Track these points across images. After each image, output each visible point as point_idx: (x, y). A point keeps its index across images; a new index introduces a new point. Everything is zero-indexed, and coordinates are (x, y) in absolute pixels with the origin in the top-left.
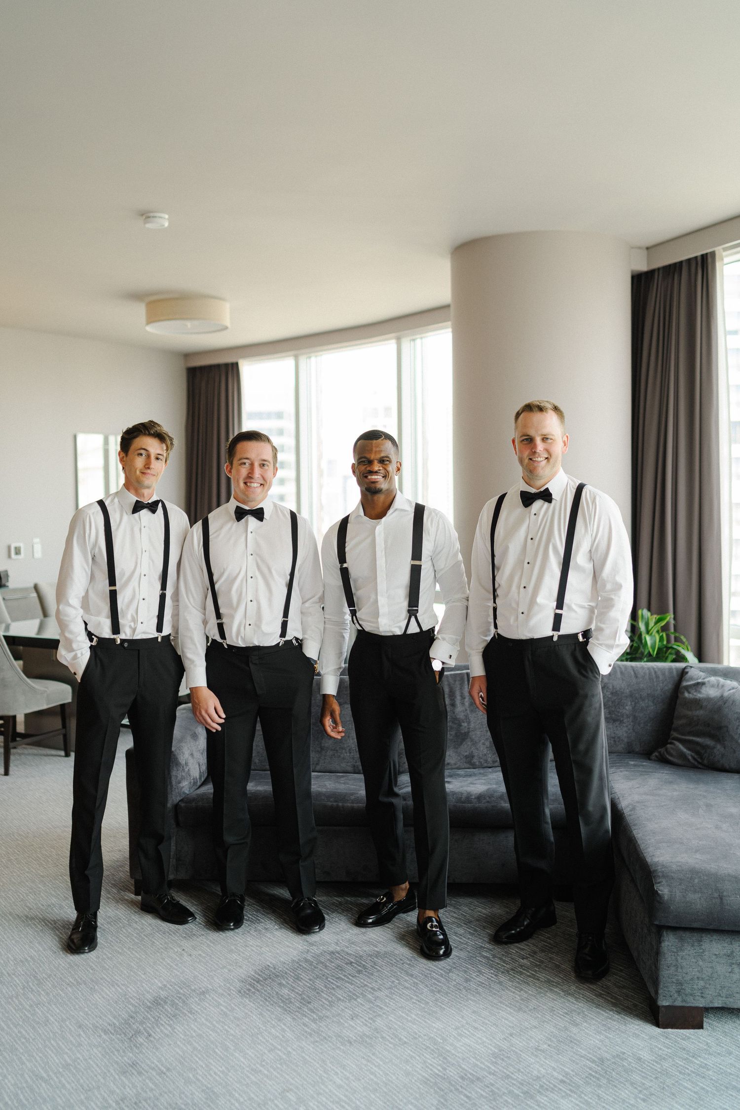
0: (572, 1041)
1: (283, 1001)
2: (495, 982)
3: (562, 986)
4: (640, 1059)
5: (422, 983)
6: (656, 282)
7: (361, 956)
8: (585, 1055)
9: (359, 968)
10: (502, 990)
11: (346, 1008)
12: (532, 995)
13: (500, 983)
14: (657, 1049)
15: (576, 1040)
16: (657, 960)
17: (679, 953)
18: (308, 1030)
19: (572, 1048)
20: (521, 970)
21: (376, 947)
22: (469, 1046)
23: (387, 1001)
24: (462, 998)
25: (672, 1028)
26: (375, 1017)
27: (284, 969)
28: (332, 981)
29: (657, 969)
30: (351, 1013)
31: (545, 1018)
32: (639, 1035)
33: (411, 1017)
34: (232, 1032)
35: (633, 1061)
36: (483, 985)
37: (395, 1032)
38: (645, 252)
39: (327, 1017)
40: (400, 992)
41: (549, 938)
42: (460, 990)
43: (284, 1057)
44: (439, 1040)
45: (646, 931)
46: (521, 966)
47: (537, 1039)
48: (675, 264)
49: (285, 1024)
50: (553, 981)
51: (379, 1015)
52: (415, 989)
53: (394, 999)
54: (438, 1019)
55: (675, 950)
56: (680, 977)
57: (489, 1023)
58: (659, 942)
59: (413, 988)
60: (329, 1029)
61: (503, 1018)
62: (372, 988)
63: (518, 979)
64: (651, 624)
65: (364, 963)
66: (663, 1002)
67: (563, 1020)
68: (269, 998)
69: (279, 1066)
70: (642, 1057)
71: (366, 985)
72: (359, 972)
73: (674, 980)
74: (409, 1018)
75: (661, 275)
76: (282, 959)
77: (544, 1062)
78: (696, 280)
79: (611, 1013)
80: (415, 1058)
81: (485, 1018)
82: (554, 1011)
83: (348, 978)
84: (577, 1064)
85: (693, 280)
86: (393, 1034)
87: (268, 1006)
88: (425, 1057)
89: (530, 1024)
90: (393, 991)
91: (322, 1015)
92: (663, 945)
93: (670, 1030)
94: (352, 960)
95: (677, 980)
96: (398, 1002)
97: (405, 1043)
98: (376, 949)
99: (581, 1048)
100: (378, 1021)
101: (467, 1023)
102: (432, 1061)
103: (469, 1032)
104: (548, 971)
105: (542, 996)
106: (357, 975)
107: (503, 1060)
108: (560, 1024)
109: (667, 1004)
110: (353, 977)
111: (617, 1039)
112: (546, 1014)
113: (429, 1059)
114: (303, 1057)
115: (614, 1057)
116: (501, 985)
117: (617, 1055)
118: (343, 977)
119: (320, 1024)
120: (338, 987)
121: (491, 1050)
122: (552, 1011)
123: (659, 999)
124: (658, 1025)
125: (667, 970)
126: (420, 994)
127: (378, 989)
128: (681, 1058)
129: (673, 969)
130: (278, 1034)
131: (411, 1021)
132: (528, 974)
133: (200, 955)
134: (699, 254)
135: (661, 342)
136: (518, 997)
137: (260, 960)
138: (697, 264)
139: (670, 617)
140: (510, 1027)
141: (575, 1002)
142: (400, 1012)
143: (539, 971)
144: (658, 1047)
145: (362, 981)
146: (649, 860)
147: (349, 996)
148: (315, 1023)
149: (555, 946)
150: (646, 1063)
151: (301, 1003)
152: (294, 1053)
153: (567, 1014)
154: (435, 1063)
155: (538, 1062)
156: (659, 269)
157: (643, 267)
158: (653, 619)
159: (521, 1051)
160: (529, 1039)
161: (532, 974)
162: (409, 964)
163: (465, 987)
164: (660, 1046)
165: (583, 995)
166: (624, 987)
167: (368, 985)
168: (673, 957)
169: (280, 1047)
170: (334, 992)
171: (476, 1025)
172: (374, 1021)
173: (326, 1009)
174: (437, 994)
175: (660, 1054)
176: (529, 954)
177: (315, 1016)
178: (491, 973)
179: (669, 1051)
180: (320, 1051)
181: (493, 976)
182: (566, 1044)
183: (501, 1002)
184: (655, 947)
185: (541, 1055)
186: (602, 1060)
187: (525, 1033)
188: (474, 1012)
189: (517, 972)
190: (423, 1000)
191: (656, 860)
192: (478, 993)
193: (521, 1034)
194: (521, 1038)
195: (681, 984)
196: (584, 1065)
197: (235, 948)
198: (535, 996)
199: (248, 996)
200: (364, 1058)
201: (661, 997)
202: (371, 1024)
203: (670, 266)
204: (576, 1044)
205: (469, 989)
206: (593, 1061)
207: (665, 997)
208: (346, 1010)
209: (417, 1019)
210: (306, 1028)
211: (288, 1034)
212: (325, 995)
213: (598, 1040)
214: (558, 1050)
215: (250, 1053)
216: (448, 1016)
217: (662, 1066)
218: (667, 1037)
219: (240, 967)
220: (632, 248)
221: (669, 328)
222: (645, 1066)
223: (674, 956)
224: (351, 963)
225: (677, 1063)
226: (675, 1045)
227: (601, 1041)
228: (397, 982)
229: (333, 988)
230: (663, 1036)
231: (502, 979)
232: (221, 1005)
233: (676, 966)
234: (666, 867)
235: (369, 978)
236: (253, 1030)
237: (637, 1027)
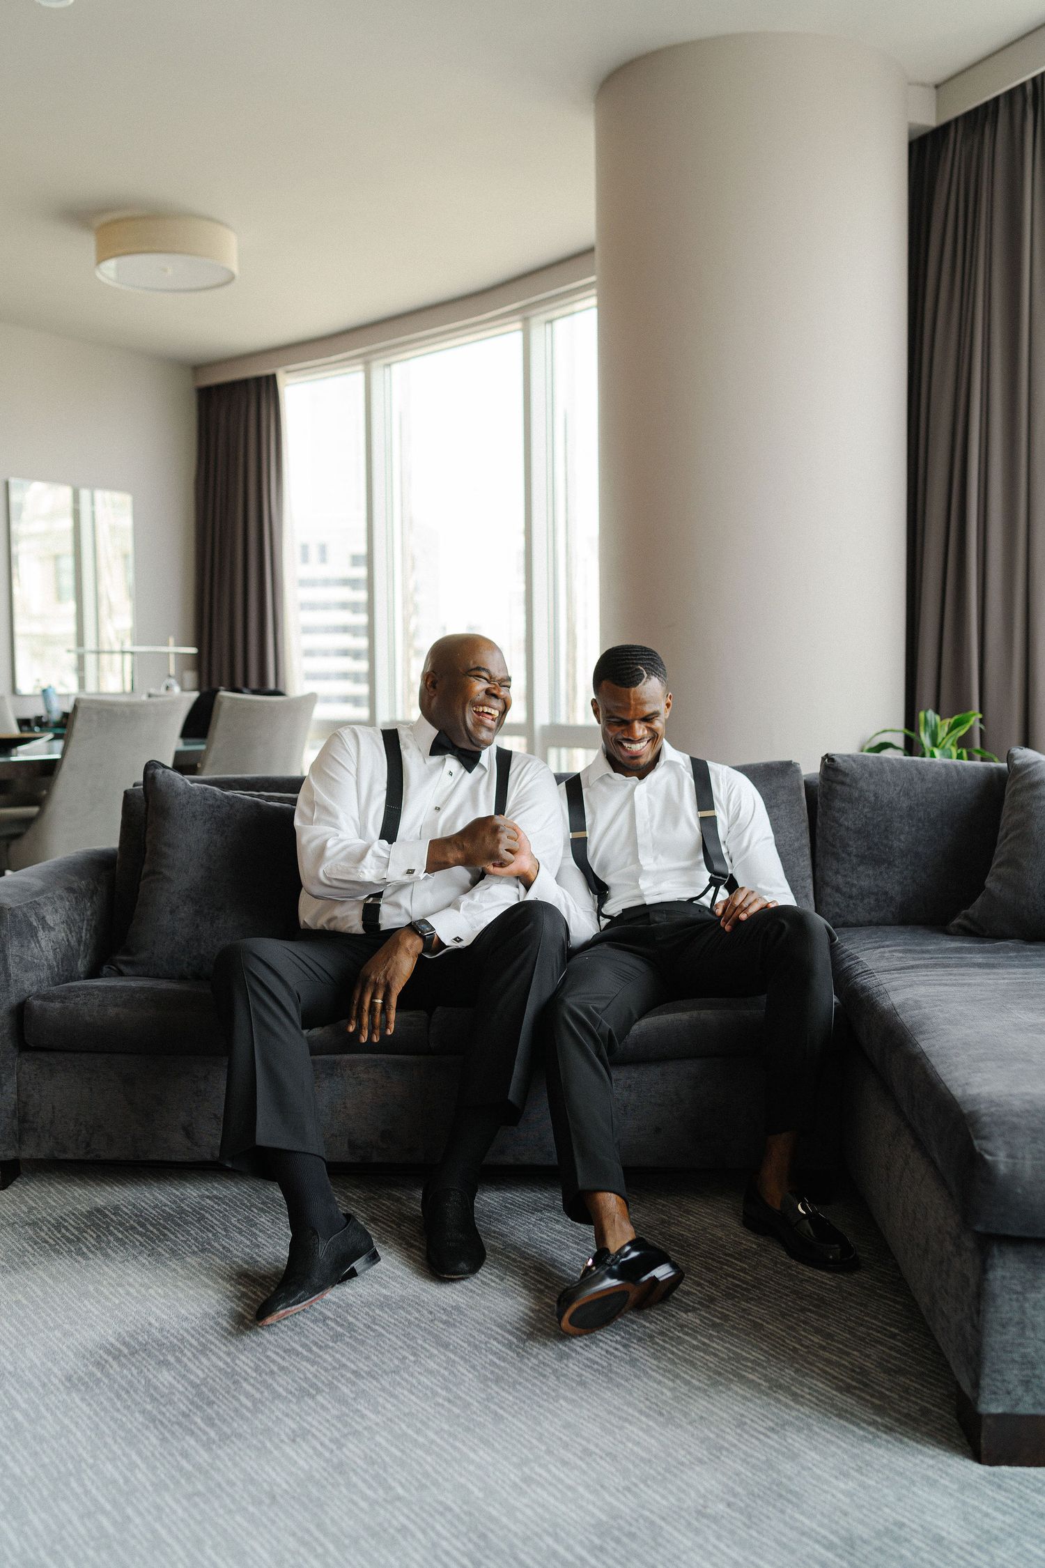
0: (780, 1496)
1: (153, 1399)
2: (622, 1359)
3: (765, 1368)
4: (939, 1540)
5: (466, 1361)
6: (951, 146)
7: (348, 1305)
8: (813, 1530)
9: (339, 1329)
10: (636, 1376)
11: (287, 1415)
12: (699, 1389)
13: (633, 1362)
14: (978, 1515)
15: (791, 1492)
16: (978, 1312)
17: (1028, 1295)
18: (189, 1467)
19: (782, 1512)
20: (681, 1335)
21: (385, 1288)
22: (543, 1506)
23: (381, 1400)
24: (545, 1393)
25: (1010, 1464)
26: (345, 1436)
27: (181, 1332)
28: (274, 1356)
29: (978, 1331)
30: (294, 1426)
31: (724, 1439)
32: (936, 1481)
33: (426, 1436)
34: (17, 1471)
35: (923, 1546)
36: (596, 1366)
37: (381, 1472)
38: (934, 91)
39: (239, 1436)
40: (414, 1381)
41: (743, 1270)
42: (544, 1376)
43: (111, 1530)
44: (476, 1491)
45: (951, 1248)
46: (682, 1326)
47: (702, 1491)
48: (986, 105)
49: (140, 1454)
50: (746, 1359)
51: (356, 1433)
52: (446, 1373)
53: (396, 1397)
54: (486, 1443)
55: (1019, 1288)
56: (1029, 1350)
57: (597, 1451)
58: (984, 1270)
59: (442, 1371)
60: (236, 1465)
61: (629, 1439)
62: (354, 1372)
63: (673, 1353)
64: (942, 734)
65: (351, 1319)
66: (992, 1406)
67: (765, 1444)
68: (128, 1392)
69: (91, 1553)
70: (944, 1534)
71: (344, 1366)
72: (337, 1337)
73: (1016, 1357)
74: (421, 1440)
75: (960, 132)
76: (183, 1312)
77: (715, 1547)
78: (1023, 132)
79: (872, 1429)
80: (413, 1536)
81: (588, 1441)
82: (745, 1423)
83: (310, 1350)
84: (793, 1552)
85: (1017, 133)
86: (376, 1477)
87: (118, 1410)
88: (438, 1534)
89: (690, 1453)
90: (398, 1378)
91: (229, 1431)
92: (991, 1276)
93: (1005, 1469)
94: (329, 1314)
95: (1024, 1356)
96: (403, 1403)
97: (399, 1498)
98: (384, 1291)
99: (803, 1513)
100: (351, 1446)
101: (549, 1452)
102: (451, 1544)
103: (549, 1471)
104: (738, 1337)
105: (721, 1391)
106: (331, 1344)
107: (618, 1541)
108: (756, 1454)
109: (1000, 1410)
110: (320, 1348)
111: (886, 1491)
112: (728, 1430)
113: (445, 1539)
114: (154, 1532)
115: (878, 1534)
116: (634, 1367)
117: (887, 1530)
118: (300, 1349)
119: (219, 1452)
120: (282, 1369)
121: (593, 1515)
122: (741, 1425)
123: (982, 1398)
124: (978, 1458)
125: (1001, 1334)
126: (455, 1385)
127: (369, 1373)
128: (1037, 1537)
129: (1013, 1330)
130: (117, 1476)
131: (421, 1446)
132: (695, 1343)
133: (18, 1302)
134: (1028, 77)
135: (960, 253)
136: (669, 1394)
137: (138, 1312)
138: (1025, 101)
139: (974, 718)
140: (642, 1459)
141: (792, 1404)
142: (403, 1426)
143: (719, 1338)
144: (980, 1511)
145: (338, 1356)
146: (957, 1092)
147: (302, 1389)
148: (209, 1450)
149: (754, 1286)
150: (956, 1549)
151: (192, 1403)
152: (138, 1520)
153: (772, 1430)
154: (458, 1549)
155: (701, 1547)
156: (957, 120)
157: (930, 120)
158: (944, 726)
159: (663, 1519)
160: (683, 1491)
161: (704, 1344)
162: (445, 1322)
163: (555, 1371)
164: (984, 1508)
165: (810, 1388)
166: (900, 1371)
167: (349, 1364)
168: (1015, 1304)
169: (108, 1507)
170: (270, 1381)
171: (568, 1456)
172: (341, 1446)
173: (242, 1417)
174: (493, 1386)
175: (986, 1527)
176: (699, 1303)
177: (212, 1434)
178: (616, 1342)
179: (1009, 1520)
180: (199, 1518)
181: (619, 1347)
182: (768, 1503)
183: (629, 1404)
184: (972, 1281)
185: (709, 1527)
186: (851, 1542)
187: (675, 1476)
188: (567, 1426)
189: (671, 1338)
190: (460, 1398)
191: (973, 1091)
192: (582, 1384)
193: (665, 1478)
194: (665, 1488)
195: (1033, 1366)
196: (809, 1556)
197: (97, 1290)
198: (705, 1391)
199: (83, 1388)
200: (294, 1534)
201: (986, 1395)
202: (332, 1451)
203: (976, 110)
204: (789, 1501)
205: (564, 1375)
206: (830, 1547)
207: (995, 1393)
208: (286, 1419)
209: (438, 1440)
210: (184, 1463)
211: (139, 1476)
212: (249, 1388)
213: (843, 1492)
214: (750, 1517)
215: (36, 1522)
216: (507, 1434)
217: (992, 1557)
218: (1000, 1487)
219: (91, 1326)
220: (910, 84)
221: (975, 217)
222: (953, 1557)
223: (1017, 1300)
224: (326, 1318)
225: (1028, 1550)
226: (1021, 1505)
227: (849, 1494)
228: (412, 1358)
229: (272, 1372)
230: (990, 1482)
231: (636, 1354)
232: (18, 1407)
233: (1022, 1325)
234: (997, 1105)
235: (355, 1349)
236: (65, 1465)
237: (931, 1462)
